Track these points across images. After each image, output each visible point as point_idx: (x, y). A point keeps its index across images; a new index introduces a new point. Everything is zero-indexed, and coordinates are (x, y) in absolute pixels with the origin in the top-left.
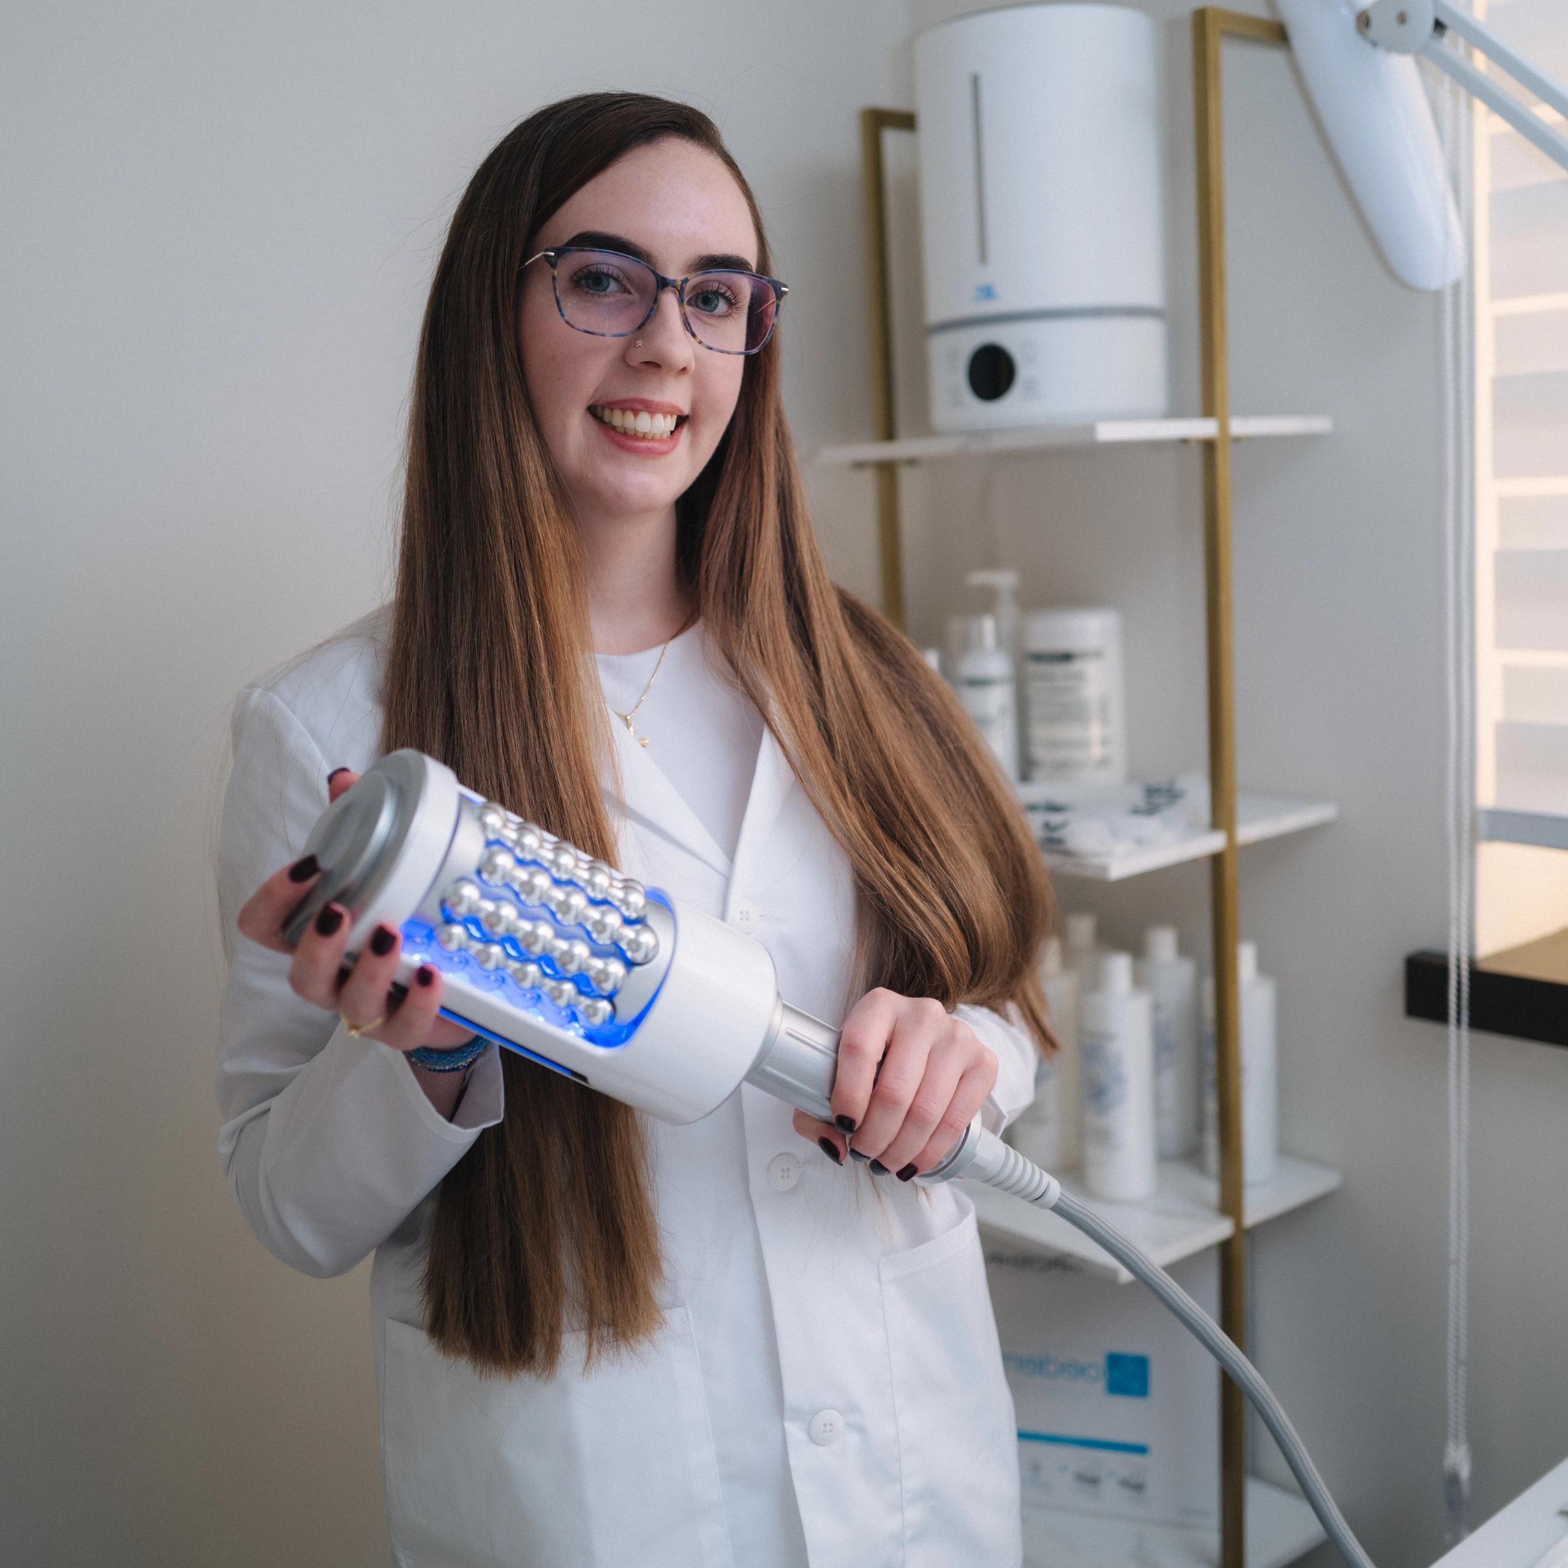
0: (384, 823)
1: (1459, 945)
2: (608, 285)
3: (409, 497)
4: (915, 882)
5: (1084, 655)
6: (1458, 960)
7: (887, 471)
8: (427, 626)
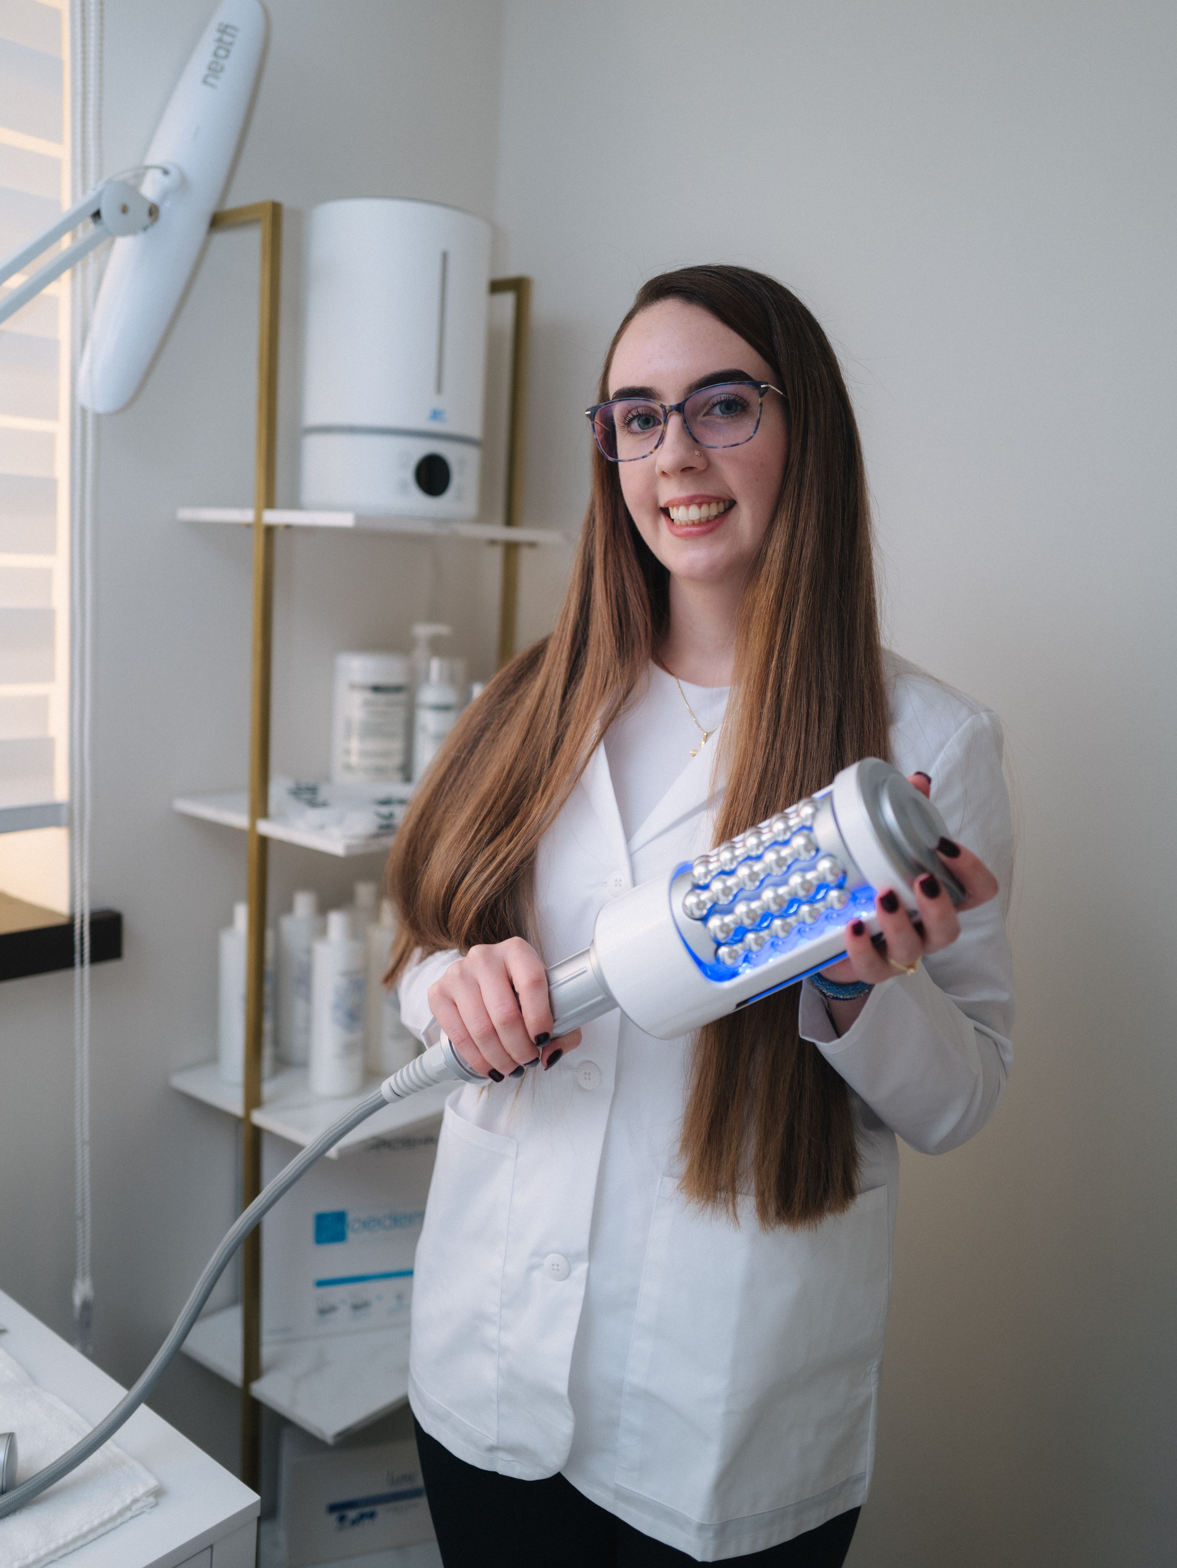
0: (889, 813)
1: (82, 905)
2: (720, 410)
3: (870, 568)
4: (490, 858)
5: (363, 687)
6: (82, 916)
7: (511, 549)
8: (856, 664)
